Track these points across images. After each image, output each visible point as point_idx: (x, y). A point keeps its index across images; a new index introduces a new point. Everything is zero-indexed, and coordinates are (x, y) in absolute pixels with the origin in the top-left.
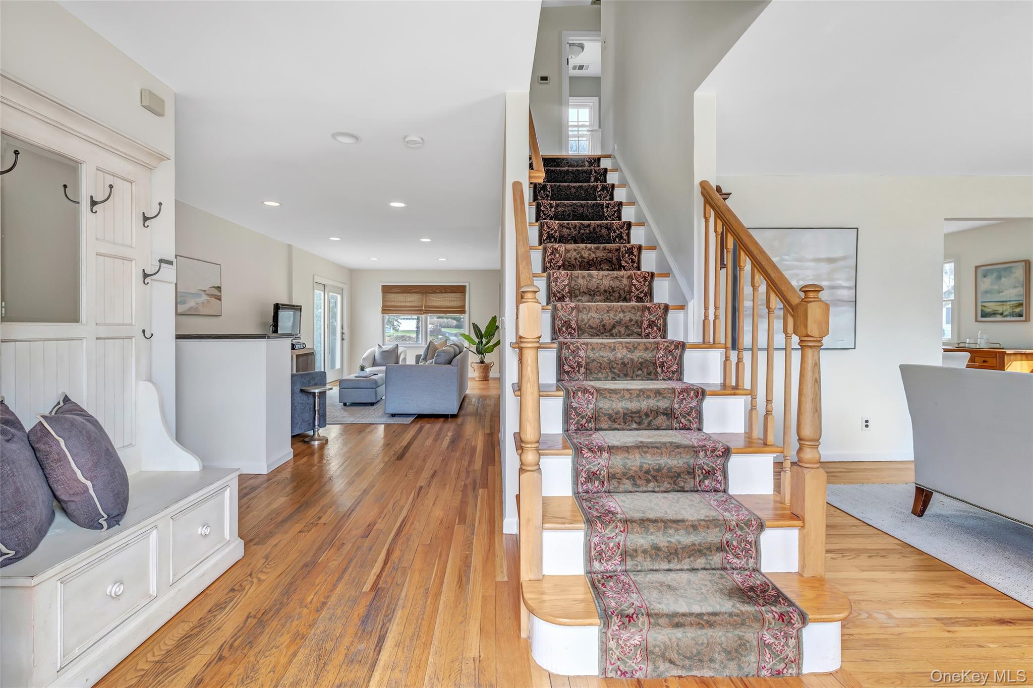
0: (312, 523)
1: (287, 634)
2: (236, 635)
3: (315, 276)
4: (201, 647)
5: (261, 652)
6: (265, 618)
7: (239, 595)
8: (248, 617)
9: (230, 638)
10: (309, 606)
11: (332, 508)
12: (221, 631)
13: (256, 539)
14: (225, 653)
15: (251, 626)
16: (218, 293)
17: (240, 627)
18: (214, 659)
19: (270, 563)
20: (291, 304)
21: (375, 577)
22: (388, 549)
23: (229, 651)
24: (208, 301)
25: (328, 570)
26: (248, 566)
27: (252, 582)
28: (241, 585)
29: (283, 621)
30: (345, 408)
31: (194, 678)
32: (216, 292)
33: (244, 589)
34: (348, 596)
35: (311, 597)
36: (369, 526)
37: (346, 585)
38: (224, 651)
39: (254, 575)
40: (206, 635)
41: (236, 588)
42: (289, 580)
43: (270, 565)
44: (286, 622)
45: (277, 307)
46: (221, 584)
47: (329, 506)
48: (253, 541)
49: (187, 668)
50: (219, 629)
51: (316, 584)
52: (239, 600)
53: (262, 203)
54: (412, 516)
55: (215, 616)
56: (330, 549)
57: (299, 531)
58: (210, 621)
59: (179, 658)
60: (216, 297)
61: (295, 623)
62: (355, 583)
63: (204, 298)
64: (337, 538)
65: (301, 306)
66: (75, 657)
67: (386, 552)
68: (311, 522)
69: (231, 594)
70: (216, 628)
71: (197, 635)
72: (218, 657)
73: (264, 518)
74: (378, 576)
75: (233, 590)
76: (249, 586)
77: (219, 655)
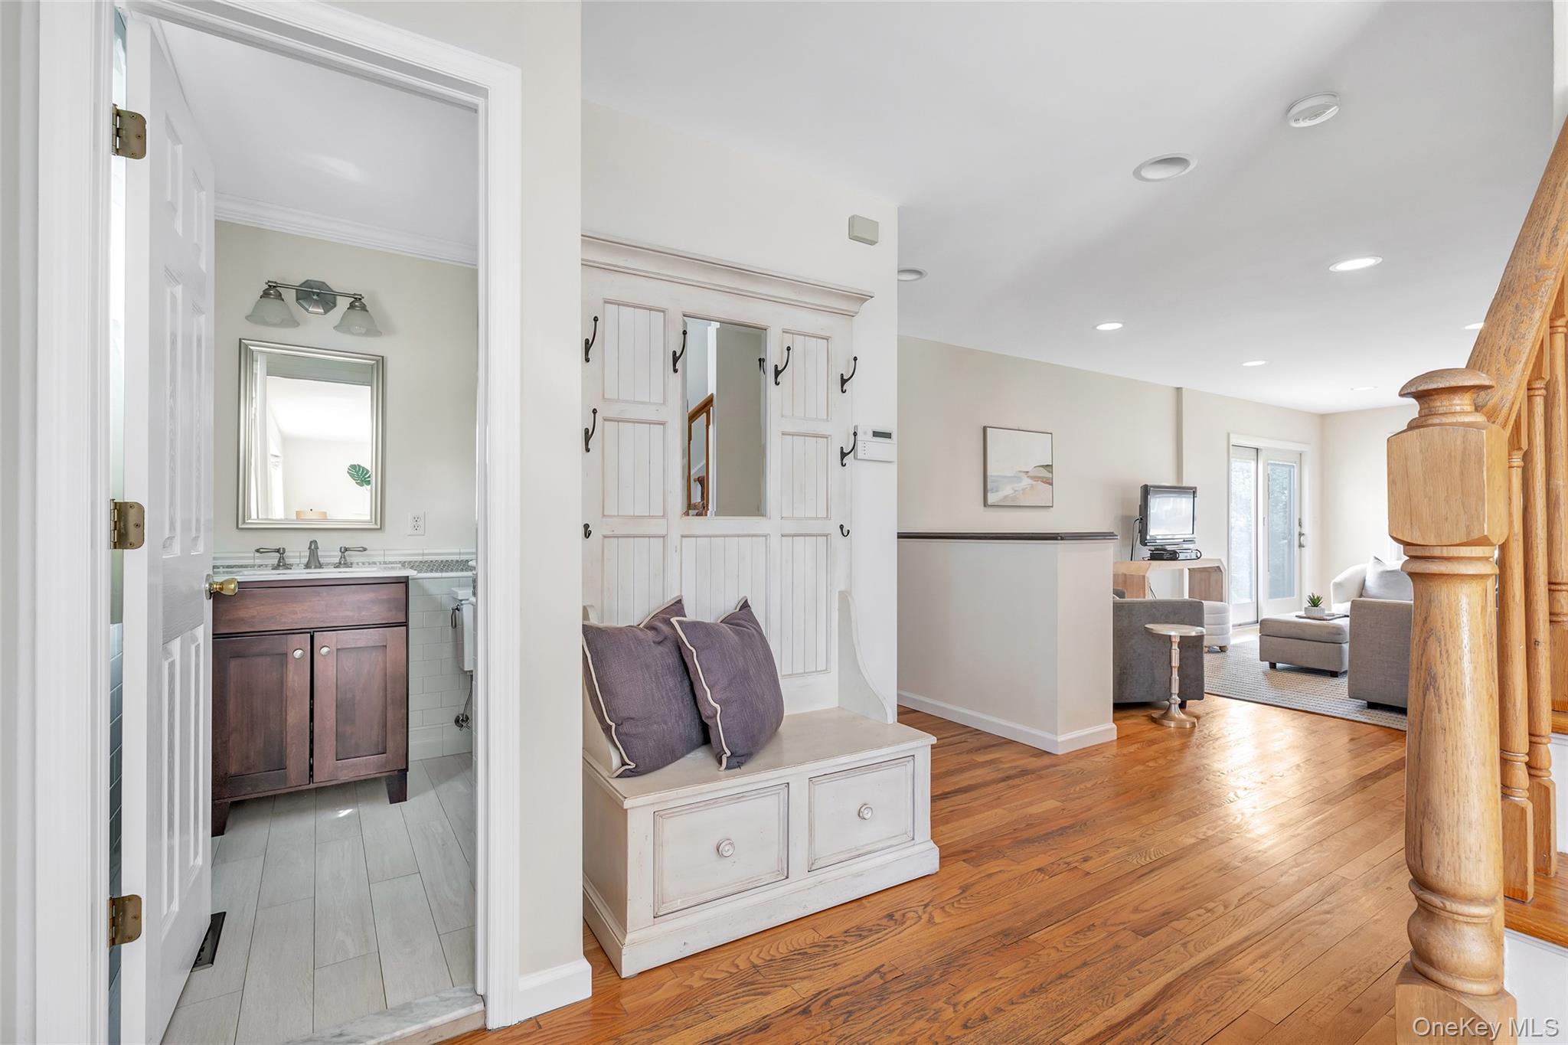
0: (1068, 864)
1: (898, 1035)
2: (845, 988)
3: (1231, 436)
4: (800, 978)
5: (849, 1039)
6: (894, 987)
7: (892, 929)
8: (877, 970)
9: (835, 987)
10: (960, 1007)
11: (1119, 851)
12: (835, 970)
13: (972, 853)
14: (815, 1008)
15: (870, 986)
16: (1049, 475)
17: (857, 979)
18: (800, 1006)
19: (962, 901)
20: (1180, 485)
21: (1103, 1028)
22: (1170, 984)
23: (821, 1007)
24: (1032, 487)
25: (1032, 961)
26: (933, 890)
27: (920, 917)
28: (904, 915)
29: (909, 1009)
30: (1272, 672)
31: (764, 1018)
32: (1045, 473)
33: (903, 923)
34: (1030, 1031)
35: (975, 994)
36: (1164, 915)
37: (1042, 1007)
38: (816, 1003)
39: (929, 909)
40: (818, 964)
41: (897, 916)
42: (965, 944)
43: (960, 904)
44: (910, 1014)
45: (1146, 491)
46: (884, 899)
47: (1117, 845)
48: (966, 855)
49: (769, 997)
50: (836, 965)
51: (996, 976)
52: (886, 937)
53: (1094, 327)
54: (1275, 938)
55: (846, 942)
56: (1064, 924)
57: (1038, 867)
58: (836, 946)
59: (773, 976)
60: (1044, 480)
61: (922, 1024)
62: (1059, 1015)
63: (1026, 482)
64: (1093, 908)
65: (1196, 488)
66: (674, 910)
67: (1161, 986)
68: (1068, 860)
69: (885, 922)
70: (834, 962)
71: (811, 956)
72: (803, 1007)
73: (1007, 823)
74: (1111, 1028)
75: (890, 916)
76: (915, 920)
77: (806, 1005)
